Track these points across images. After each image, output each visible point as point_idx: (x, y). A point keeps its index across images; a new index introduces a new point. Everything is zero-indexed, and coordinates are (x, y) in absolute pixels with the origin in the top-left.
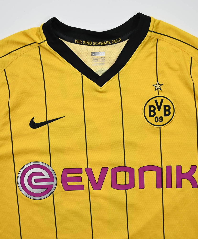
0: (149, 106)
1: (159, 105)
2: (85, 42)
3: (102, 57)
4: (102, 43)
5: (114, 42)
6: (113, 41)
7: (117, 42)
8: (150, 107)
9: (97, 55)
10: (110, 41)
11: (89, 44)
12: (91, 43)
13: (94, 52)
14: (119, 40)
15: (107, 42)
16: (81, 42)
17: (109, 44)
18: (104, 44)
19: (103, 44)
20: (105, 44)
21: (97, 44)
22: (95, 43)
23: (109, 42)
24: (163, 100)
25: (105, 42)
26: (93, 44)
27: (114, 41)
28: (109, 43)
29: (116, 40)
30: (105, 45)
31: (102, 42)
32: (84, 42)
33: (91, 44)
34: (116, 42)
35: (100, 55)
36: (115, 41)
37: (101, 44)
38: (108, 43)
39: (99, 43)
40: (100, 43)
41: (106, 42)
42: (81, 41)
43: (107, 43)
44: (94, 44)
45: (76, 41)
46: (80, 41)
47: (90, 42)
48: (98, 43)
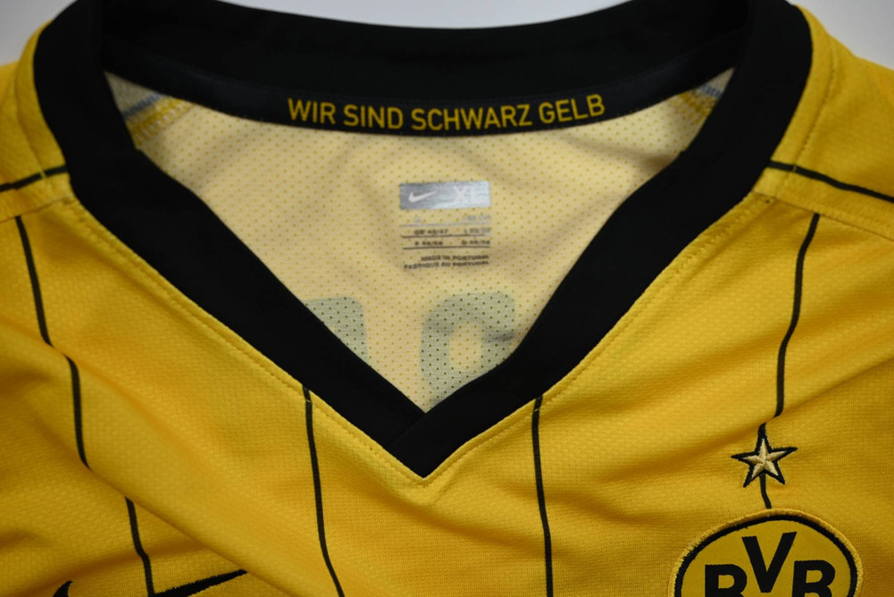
0: (706, 566)
1: (768, 563)
2: (358, 113)
3: (472, 213)
4: (472, 117)
5: (551, 113)
6: (546, 109)
7: (571, 114)
8: (713, 572)
9: (439, 206)
10: (527, 107)
11: (381, 123)
12: (395, 116)
13: (419, 180)
14: (591, 106)
15: (507, 113)
16: (330, 114)
17: (522, 123)
18: (488, 122)
19: (478, 124)
20: (496, 121)
21: (438, 120)
22: (425, 116)
23: (520, 112)
24: (795, 533)
25: (491, 111)
26: (408, 120)
27: (555, 109)
28: (517, 118)
29: (569, 106)
30: (493, 131)
31: (472, 113)
32: (351, 111)
33: (395, 120)
34: (564, 115)
35: (456, 204)
36: (563, 107)
37: (468, 124)
38: (511, 117)
39: (451, 115)
40: (456, 119)
41: (503, 109)
42: (328, 109)
43: (504, 117)
44: (420, 124)
45: (297, 108)
46: (323, 105)
47: (390, 110)
48: (447, 120)
